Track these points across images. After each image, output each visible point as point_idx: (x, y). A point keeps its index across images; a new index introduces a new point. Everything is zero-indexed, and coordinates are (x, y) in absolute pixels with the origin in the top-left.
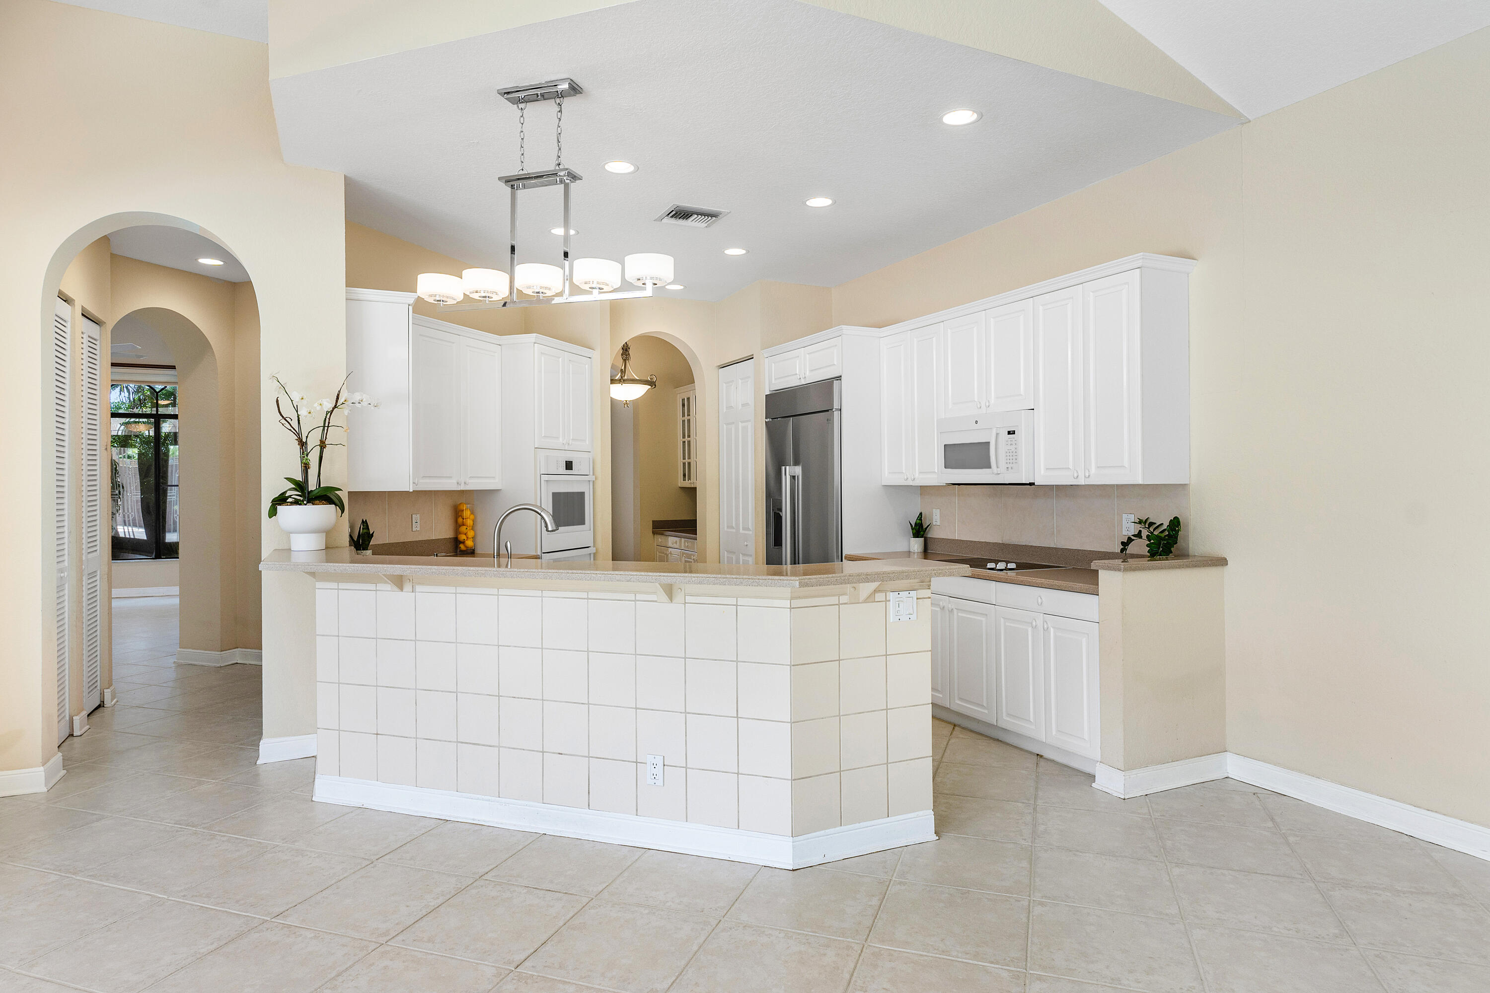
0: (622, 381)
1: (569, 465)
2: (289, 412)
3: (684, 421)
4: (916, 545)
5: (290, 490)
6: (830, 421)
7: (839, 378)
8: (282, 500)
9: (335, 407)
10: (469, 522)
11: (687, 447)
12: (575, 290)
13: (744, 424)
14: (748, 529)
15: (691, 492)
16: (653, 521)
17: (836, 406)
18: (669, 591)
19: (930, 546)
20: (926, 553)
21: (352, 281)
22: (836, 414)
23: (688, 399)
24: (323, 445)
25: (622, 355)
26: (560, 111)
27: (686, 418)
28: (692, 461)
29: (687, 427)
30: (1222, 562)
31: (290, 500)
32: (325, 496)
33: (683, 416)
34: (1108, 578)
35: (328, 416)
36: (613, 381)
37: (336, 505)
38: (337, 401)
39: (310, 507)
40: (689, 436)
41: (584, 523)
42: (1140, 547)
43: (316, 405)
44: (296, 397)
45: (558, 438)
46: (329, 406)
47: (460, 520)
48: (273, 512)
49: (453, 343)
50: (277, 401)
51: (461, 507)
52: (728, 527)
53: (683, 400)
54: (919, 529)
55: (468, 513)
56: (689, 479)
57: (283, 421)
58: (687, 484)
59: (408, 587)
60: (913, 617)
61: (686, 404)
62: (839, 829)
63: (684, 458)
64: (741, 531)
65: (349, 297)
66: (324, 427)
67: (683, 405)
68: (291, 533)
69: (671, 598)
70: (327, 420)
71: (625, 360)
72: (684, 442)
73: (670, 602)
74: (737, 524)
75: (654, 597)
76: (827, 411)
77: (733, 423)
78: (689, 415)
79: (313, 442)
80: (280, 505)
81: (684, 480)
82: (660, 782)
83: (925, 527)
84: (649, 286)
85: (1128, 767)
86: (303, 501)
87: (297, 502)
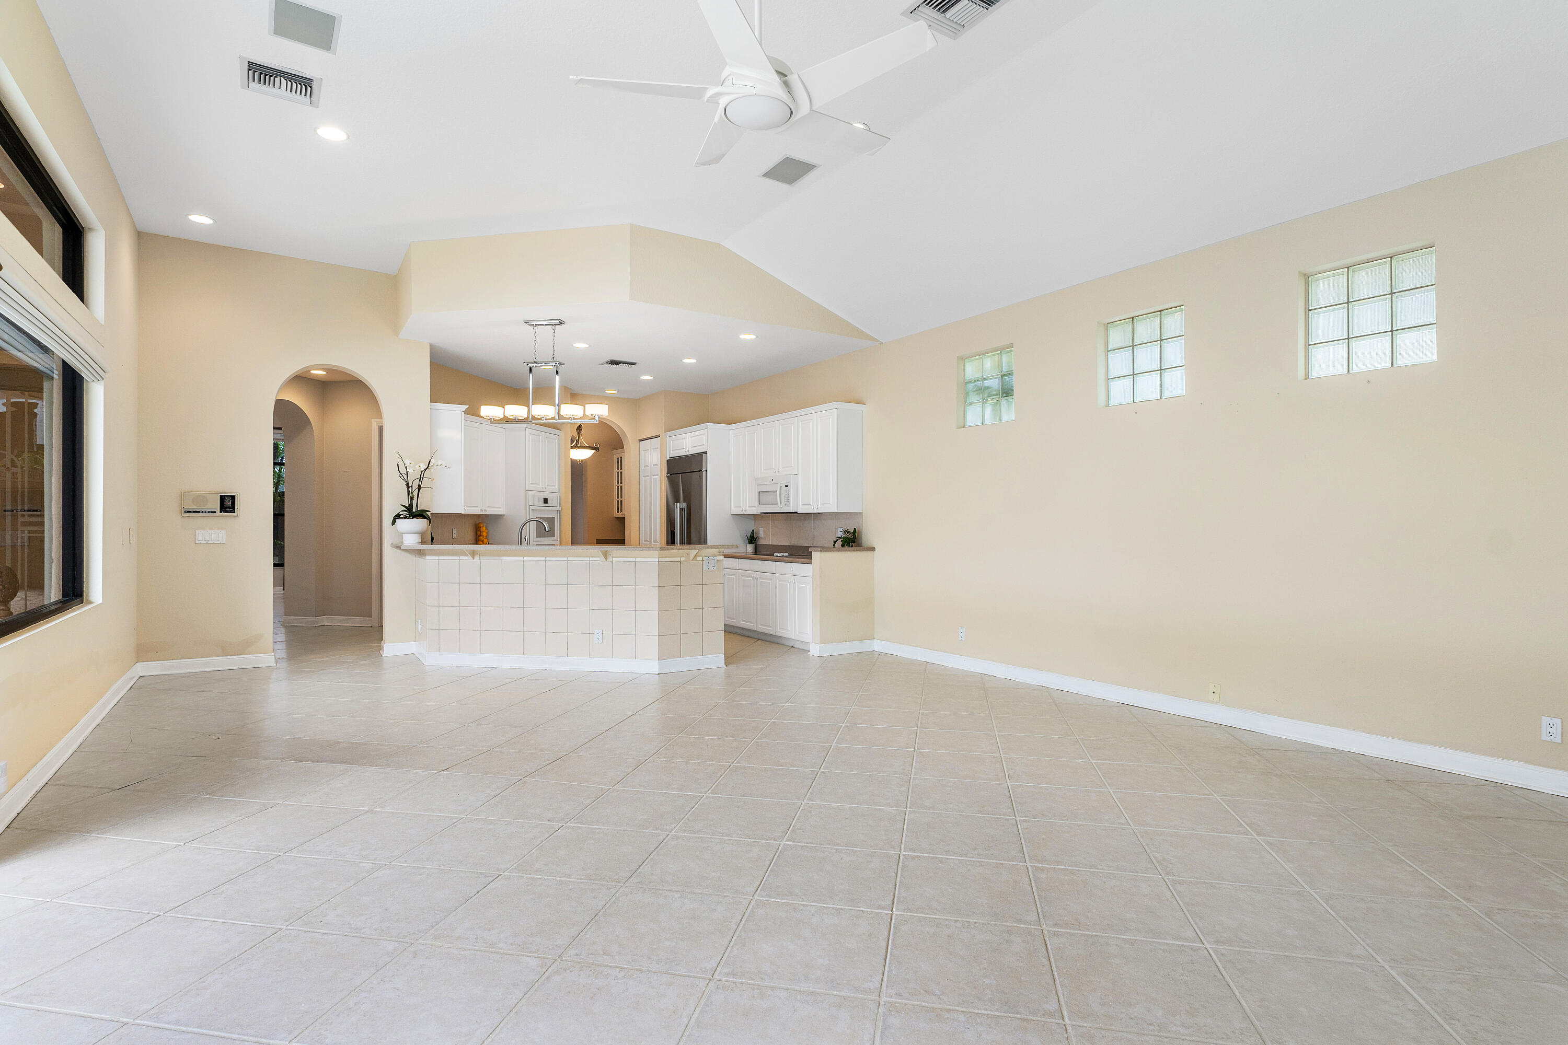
0: (576, 447)
1: (546, 501)
2: (403, 470)
3: (618, 473)
4: (750, 548)
5: (402, 511)
6: (701, 477)
7: (706, 453)
8: (398, 517)
9: (427, 468)
10: (484, 534)
11: (620, 490)
12: (561, 417)
13: (654, 477)
14: (657, 542)
15: (622, 520)
16: (597, 540)
17: (704, 468)
18: (606, 555)
19: (758, 548)
20: (756, 552)
21: (433, 399)
22: (704, 473)
23: (621, 458)
24: (419, 488)
25: (577, 430)
26: (555, 332)
27: (620, 470)
28: (623, 499)
29: (620, 476)
30: (873, 549)
31: (401, 516)
32: (421, 515)
33: (618, 469)
34: (816, 555)
35: (423, 472)
36: (572, 447)
37: (427, 519)
38: (429, 465)
39: (415, 520)
40: (621, 483)
41: (554, 537)
42: (839, 543)
43: (417, 466)
44: (407, 462)
45: (539, 484)
46: (424, 467)
47: (479, 533)
48: (394, 522)
49: (479, 428)
50: (398, 464)
51: (480, 525)
52: (645, 541)
53: (618, 459)
54: (752, 539)
55: (484, 528)
56: (621, 511)
57: (401, 475)
58: (620, 515)
59: (477, 558)
60: (715, 568)
61: (620, 462)
62: (679, 659)
63: (618, 498)
64: (653, 543)
65: (432, 408)
66: (420, 478)
67: (618, 462)
68: (404, 534)
69: (606, 559)
70: (422, 475)
71: (579, 433)
72: (618, 487)
73: (604, 559)
74: (650, 539)
75: (598, 559)
76: (700, 471)
77: (648, 476)
78: (621, 469)
79: (415, 486)
80: (398, 519)
81: (618, 512)
82: (600, 642)
83: (755, 538)
84: (597, 419)
85: (822, 642)
86: (410, 517)
87: (406, 518)
